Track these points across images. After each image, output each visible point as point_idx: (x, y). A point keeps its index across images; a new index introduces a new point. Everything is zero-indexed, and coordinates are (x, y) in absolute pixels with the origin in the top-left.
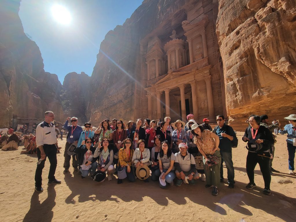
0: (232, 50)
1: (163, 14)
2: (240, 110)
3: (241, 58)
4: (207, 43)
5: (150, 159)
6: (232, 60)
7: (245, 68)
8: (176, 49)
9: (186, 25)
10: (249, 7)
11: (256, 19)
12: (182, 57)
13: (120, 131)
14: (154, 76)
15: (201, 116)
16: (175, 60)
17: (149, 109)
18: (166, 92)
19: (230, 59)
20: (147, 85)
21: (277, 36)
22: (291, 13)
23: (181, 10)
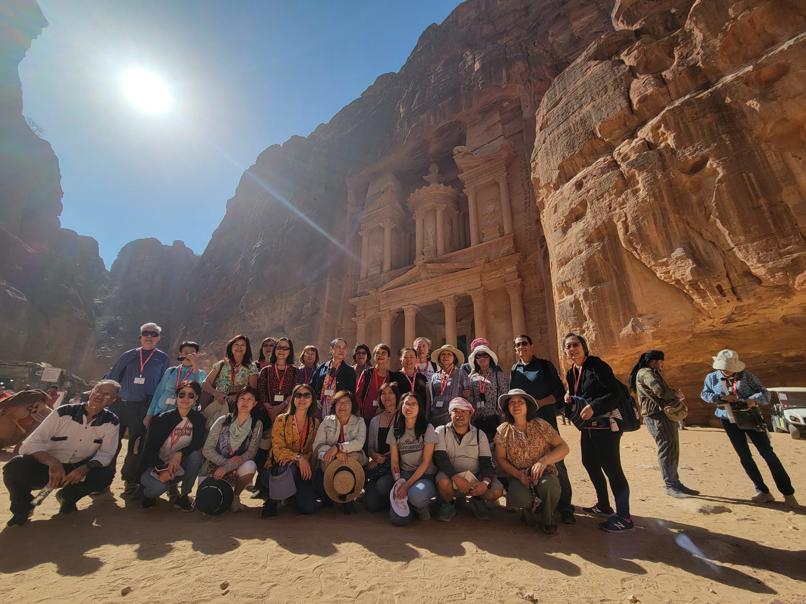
0: (569, 222)
1: (409, 126)
3: (589, 242)
4: (510, 203)
5: (366, 447)
6: (569, 243)
7: (599, 265)
8: (438, 208)
9: (463, 156)
10: (601, 134)
11: (615, 161)
12: (452, 229)
13: (281, 368)
14: (379, 267)
16: (434, 233)
18: (406, 314)
19: (565, 242)
20: (359, 291)
21: (663, 200)
22: (686, 156)
23: (451, 123)
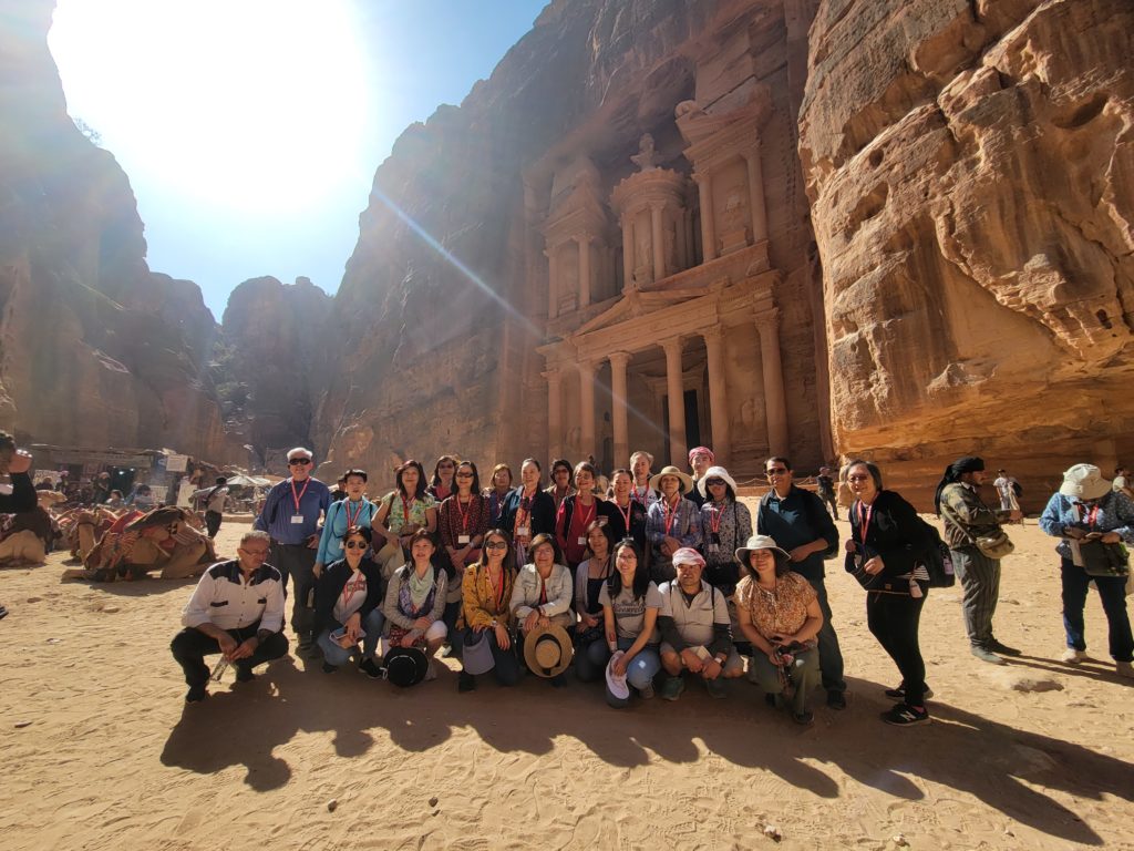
0: (856, 221)
1: (608, 73)
2: (882, 434)
3: (888, 251)
4: (764, 190)
5: (573, 606)
6: (855, 255)
7: (901, 287)
8: (653, 208)
9: (691, 118)
10: (918, 64)
11: (941, 112)
12: (675, 237)
13: (464, 500)
14: (573, 301)
15: (738, 452)
16: (648, 246)
17: (554, 421)
18: (614, 365)
19: (849, 253)
20: (548, 336)
21: (1018, 176)
22: (1067, 96)
23: (672, 61)
